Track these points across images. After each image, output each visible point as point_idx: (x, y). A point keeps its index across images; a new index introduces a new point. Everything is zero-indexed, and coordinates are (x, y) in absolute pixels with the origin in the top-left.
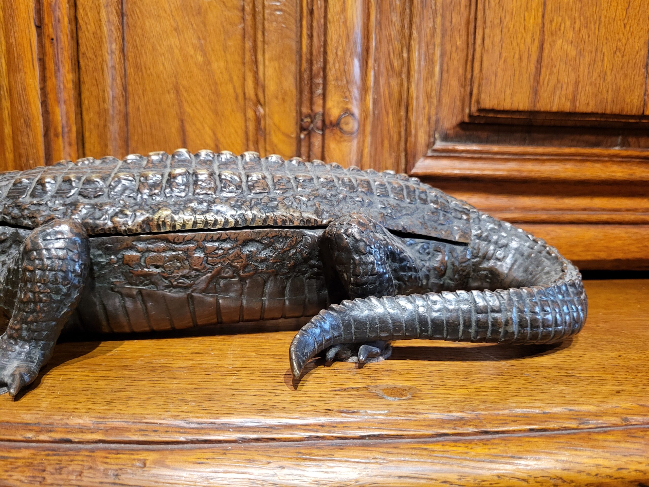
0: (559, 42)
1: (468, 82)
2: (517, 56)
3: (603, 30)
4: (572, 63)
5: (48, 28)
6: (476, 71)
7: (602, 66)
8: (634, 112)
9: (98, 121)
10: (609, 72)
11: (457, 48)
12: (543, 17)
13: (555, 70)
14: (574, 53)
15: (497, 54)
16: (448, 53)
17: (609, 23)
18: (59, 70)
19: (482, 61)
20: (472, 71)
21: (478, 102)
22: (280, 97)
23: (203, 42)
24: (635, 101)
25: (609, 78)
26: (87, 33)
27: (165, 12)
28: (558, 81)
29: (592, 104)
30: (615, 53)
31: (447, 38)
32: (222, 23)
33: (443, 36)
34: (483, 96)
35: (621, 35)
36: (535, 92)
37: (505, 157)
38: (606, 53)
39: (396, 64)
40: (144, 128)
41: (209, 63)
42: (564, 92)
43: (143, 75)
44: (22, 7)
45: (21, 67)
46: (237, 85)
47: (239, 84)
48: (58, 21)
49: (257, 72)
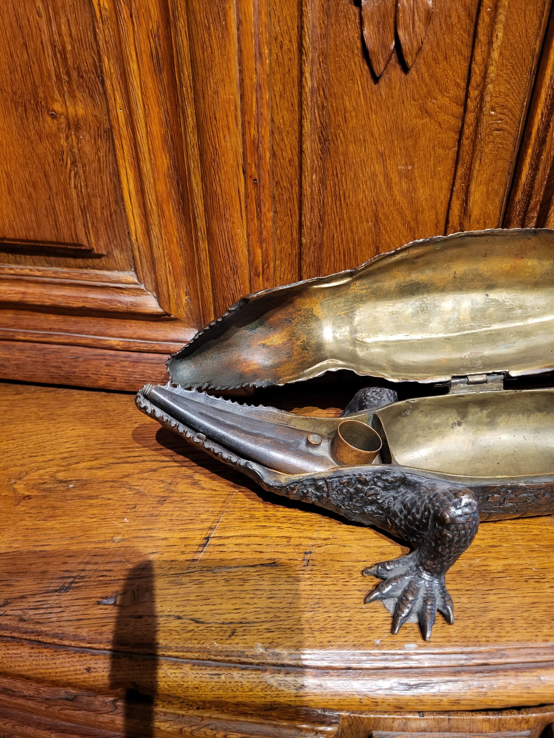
5: (251, 168)
18: (260, 210)
22: (481, 221)
23: (410, 168)
26: (282, 161)
27: (372, 135)
32: (434, 147)
41: (415, 190)
43: (341, 205)
44: (231, 155)
45: (227, 216)
46: (439, 212)
47: (442, 210)
48: (260, 158)
49: (466, 201)
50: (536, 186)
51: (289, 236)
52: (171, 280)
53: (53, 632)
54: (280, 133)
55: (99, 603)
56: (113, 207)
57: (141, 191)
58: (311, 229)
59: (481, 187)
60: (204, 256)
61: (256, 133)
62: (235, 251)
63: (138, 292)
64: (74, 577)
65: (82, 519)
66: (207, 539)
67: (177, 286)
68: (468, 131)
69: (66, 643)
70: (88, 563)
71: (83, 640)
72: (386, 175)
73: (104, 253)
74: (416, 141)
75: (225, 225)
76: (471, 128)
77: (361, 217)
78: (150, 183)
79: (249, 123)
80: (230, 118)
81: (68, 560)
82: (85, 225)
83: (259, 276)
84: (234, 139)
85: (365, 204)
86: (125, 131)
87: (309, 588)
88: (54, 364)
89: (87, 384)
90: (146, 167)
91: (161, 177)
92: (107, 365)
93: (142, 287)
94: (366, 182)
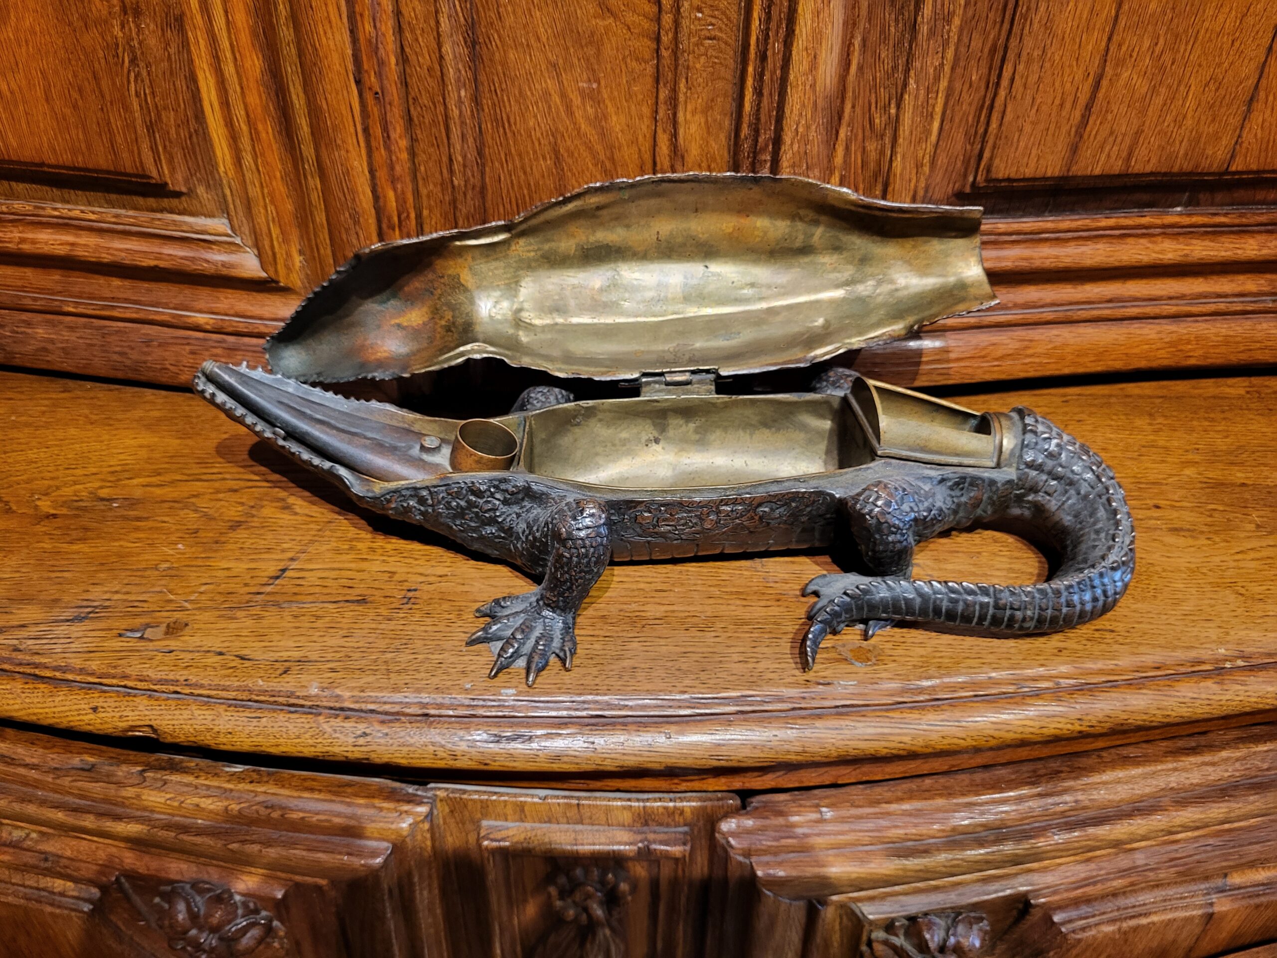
0: (1126, 75)
1: (978, 139)
2: (1057, 102)
3: (1198, 51)
4: (1137, 104)
5: (369, 77)
6: (994, 125)
7: (1183, 105)
8: (1214, 168)
9: (440, 195)
10: (1189, 115)
11: (971, 86)
12: (1110, 39)
13: (1110, 117)
14: (1144, 90)
15: (1028, 99)
16: (957, 93)
17: (1210, 40)
18: (389, 137)
19: (1004, 112)
20: (988, 124)
21: (988, 170)
23: (595, 86)
24: (1220, 152)
25: (1189, 122)
26: (418, 69)
27: (538, 39)
28: (1111, 133)
29: (1154, 161)
30: (1207, 85)
31: (959, 71)
32: (624, 58)
33: (953, 69)
34: (997, 162)
35: (1224, 57)
36: (1074, 149)
37: (1014, 237)
38: (1193, 88)
39: (877, 121)
40: (508, 206)
41: (605, 117)
42: (1116, 148)
44: (335, 57)
45: (339, 142)
46: (643, 149)
47: (646, 146)
48: (381, 63)
49: (675, 135)
50: (763, 119)
51: (438, 175)
52: (275, 232)
53: (55, 664)
54: (412, 31)
55: (120, 635)
56: (193, 124)
57: (225, 104)
58: (465, 166)
59: (697, 117)
60: (315, 197)
61: (372, 30)
62: (353, 191)
63: (233, 247)
64: (95, 607)
65: (122, 543)
66: (284, 571)
67: (286, 240)
68: (666, 39)
69: (70, 677)
70: (117, 592)
71: (92, 674)
72: (563, 95)
73: (184, 190)
74: (599, 50)
75: (336, 154)
76: (670, 35)
77: (535, 152)
78: (235, 92)
79: (361, 15)
80: (330, 8)
81: (91, 588)
82: (154, 149)
83: (394, 230)
84: (338, 37)
85: (539, 134)
86: (199, 19)
87: (401, 627)
88: (118, 349)
89: (164, 379)
90: (229, 69)
91: (253, 85)
92: (192, 353)
93: (238, 241)
94: (537, 103)
